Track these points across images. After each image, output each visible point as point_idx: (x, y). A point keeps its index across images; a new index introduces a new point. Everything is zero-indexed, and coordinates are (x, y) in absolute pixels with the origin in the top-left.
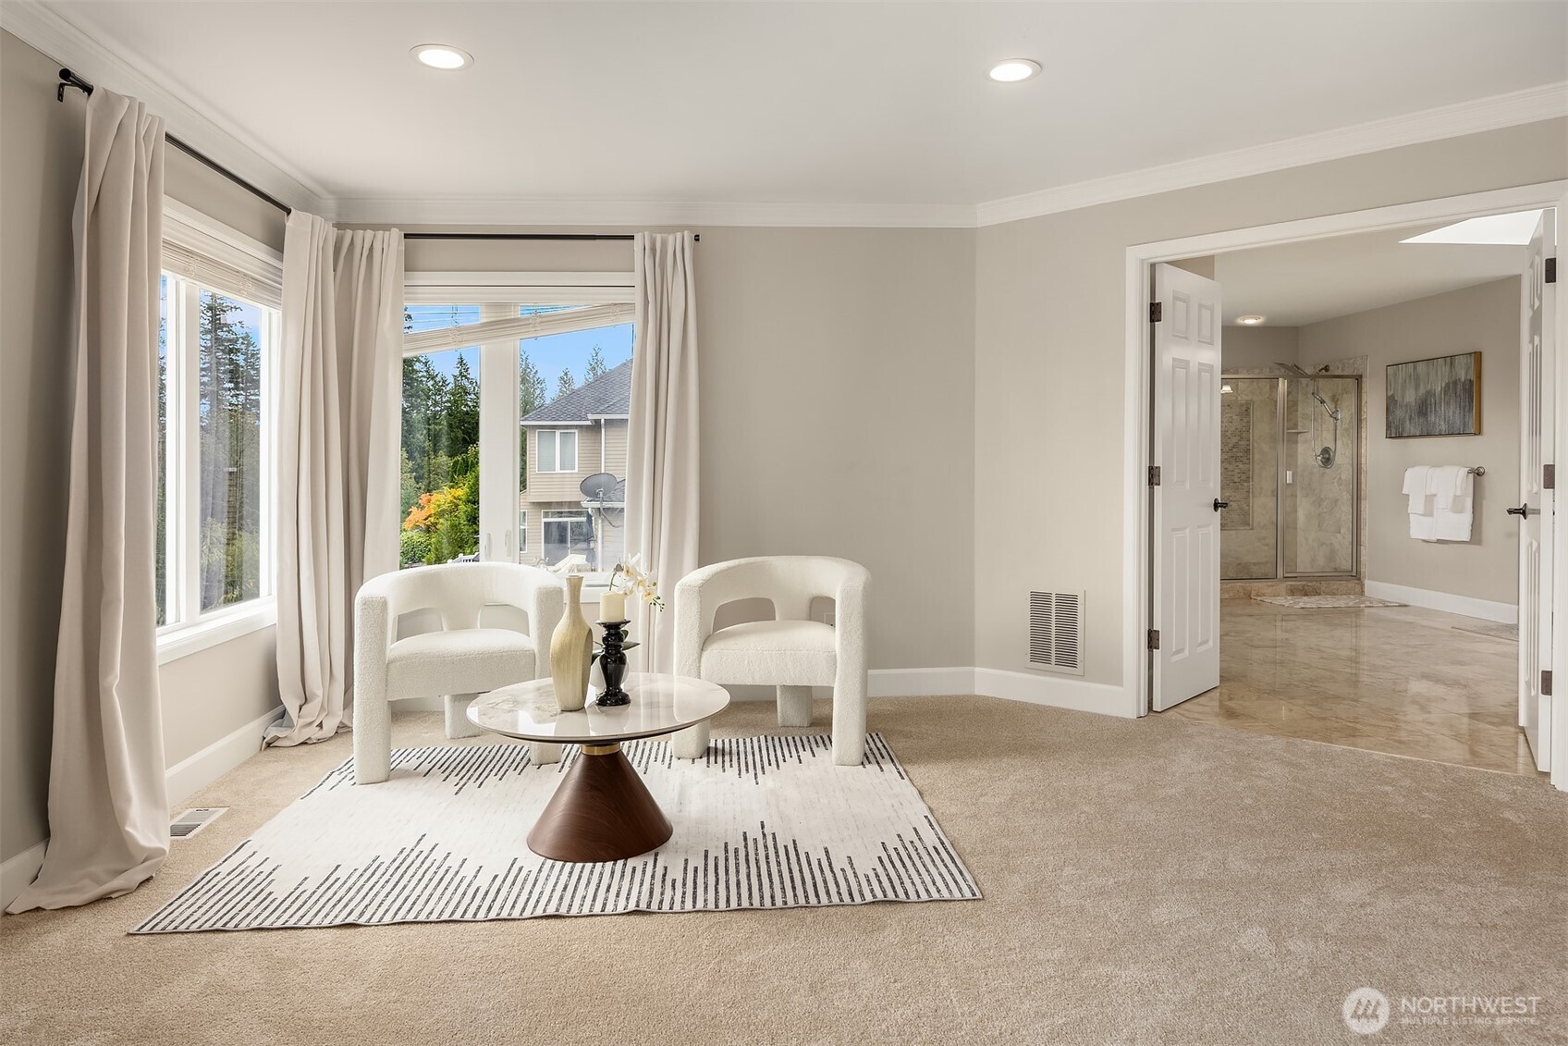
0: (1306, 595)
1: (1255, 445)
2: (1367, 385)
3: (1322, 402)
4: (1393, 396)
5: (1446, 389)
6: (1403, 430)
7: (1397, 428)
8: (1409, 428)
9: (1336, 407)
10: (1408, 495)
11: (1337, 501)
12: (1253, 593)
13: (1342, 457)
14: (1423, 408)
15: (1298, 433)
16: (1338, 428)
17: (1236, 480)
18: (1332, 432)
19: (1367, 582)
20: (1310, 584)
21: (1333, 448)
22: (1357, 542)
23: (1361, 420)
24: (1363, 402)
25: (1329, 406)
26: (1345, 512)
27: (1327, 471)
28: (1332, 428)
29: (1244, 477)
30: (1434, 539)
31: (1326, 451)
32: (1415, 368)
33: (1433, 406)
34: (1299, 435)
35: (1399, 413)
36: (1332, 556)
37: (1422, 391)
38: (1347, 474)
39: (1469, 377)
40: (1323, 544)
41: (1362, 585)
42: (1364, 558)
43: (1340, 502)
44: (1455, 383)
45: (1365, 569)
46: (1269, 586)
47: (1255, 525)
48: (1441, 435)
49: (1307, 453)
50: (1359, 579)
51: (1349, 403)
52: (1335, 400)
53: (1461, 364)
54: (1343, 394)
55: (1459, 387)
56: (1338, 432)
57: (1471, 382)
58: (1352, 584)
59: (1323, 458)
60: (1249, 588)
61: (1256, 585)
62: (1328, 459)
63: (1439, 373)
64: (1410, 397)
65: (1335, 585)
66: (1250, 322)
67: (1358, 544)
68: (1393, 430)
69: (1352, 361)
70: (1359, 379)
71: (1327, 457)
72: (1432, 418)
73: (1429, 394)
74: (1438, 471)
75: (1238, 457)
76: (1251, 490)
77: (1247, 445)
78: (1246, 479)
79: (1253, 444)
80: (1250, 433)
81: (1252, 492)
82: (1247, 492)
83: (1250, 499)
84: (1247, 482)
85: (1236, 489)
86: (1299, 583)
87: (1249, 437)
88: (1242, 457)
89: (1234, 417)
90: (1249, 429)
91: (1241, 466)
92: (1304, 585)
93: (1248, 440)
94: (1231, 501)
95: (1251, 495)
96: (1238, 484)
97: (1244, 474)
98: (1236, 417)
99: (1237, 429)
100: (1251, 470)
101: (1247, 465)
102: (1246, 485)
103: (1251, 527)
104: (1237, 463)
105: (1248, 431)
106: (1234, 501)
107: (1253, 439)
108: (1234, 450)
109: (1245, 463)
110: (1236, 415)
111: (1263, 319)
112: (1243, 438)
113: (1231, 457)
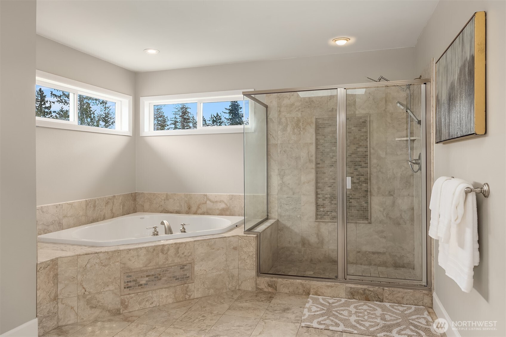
0: (367, 299)
1: (372, 151)
4: (438, 97)
6: (442, 133)
7: (439, 131)
8: (444, 131)
12: (312, 291)
20: (372, 289)
24: (431, 106)
25: (413, 113)
35: (440, 114)
41: (431, 297)
46: (328, 286)
47: (373, 219)
50: (430, 290)
55: (467, 70)
61: (314, 283)
65: (399, 292)
66: (341, 43)
68: (438, 136)
70: (426, 82)
75: (357, 161)
76: (369, 190)
77: (365, 152)
78: (364, 180)
79: (370, 151)
80: (367, 142)
81: (370, 191)
82: (365, 191)
83: (368, 197)
84: (365, 183)
85: (355, 189)
86: (359, 286)
87: (367, 145)
88: (360, 161)
89: (353, 128)
90: (367, 138)
91: (360, 169)
92: (365, 289)
93: (366, 147)
94: (351, 198)
95: (369, 194)
96: (357, 184)
97: (362, 177)
98: (355, 128)
99: (356, 138)
100: (369, 172)
101: (365, 169)
102: (364, 185)
103: (369, 221)
104: (356, 167)
105: (366, 140)
106: (354, 199)
107: (370, 147)
108: (353, 156)
109: (363, 167)
110: (354, 127)
111: (352, 40)
112: (361, 146)
113: (351, 161)
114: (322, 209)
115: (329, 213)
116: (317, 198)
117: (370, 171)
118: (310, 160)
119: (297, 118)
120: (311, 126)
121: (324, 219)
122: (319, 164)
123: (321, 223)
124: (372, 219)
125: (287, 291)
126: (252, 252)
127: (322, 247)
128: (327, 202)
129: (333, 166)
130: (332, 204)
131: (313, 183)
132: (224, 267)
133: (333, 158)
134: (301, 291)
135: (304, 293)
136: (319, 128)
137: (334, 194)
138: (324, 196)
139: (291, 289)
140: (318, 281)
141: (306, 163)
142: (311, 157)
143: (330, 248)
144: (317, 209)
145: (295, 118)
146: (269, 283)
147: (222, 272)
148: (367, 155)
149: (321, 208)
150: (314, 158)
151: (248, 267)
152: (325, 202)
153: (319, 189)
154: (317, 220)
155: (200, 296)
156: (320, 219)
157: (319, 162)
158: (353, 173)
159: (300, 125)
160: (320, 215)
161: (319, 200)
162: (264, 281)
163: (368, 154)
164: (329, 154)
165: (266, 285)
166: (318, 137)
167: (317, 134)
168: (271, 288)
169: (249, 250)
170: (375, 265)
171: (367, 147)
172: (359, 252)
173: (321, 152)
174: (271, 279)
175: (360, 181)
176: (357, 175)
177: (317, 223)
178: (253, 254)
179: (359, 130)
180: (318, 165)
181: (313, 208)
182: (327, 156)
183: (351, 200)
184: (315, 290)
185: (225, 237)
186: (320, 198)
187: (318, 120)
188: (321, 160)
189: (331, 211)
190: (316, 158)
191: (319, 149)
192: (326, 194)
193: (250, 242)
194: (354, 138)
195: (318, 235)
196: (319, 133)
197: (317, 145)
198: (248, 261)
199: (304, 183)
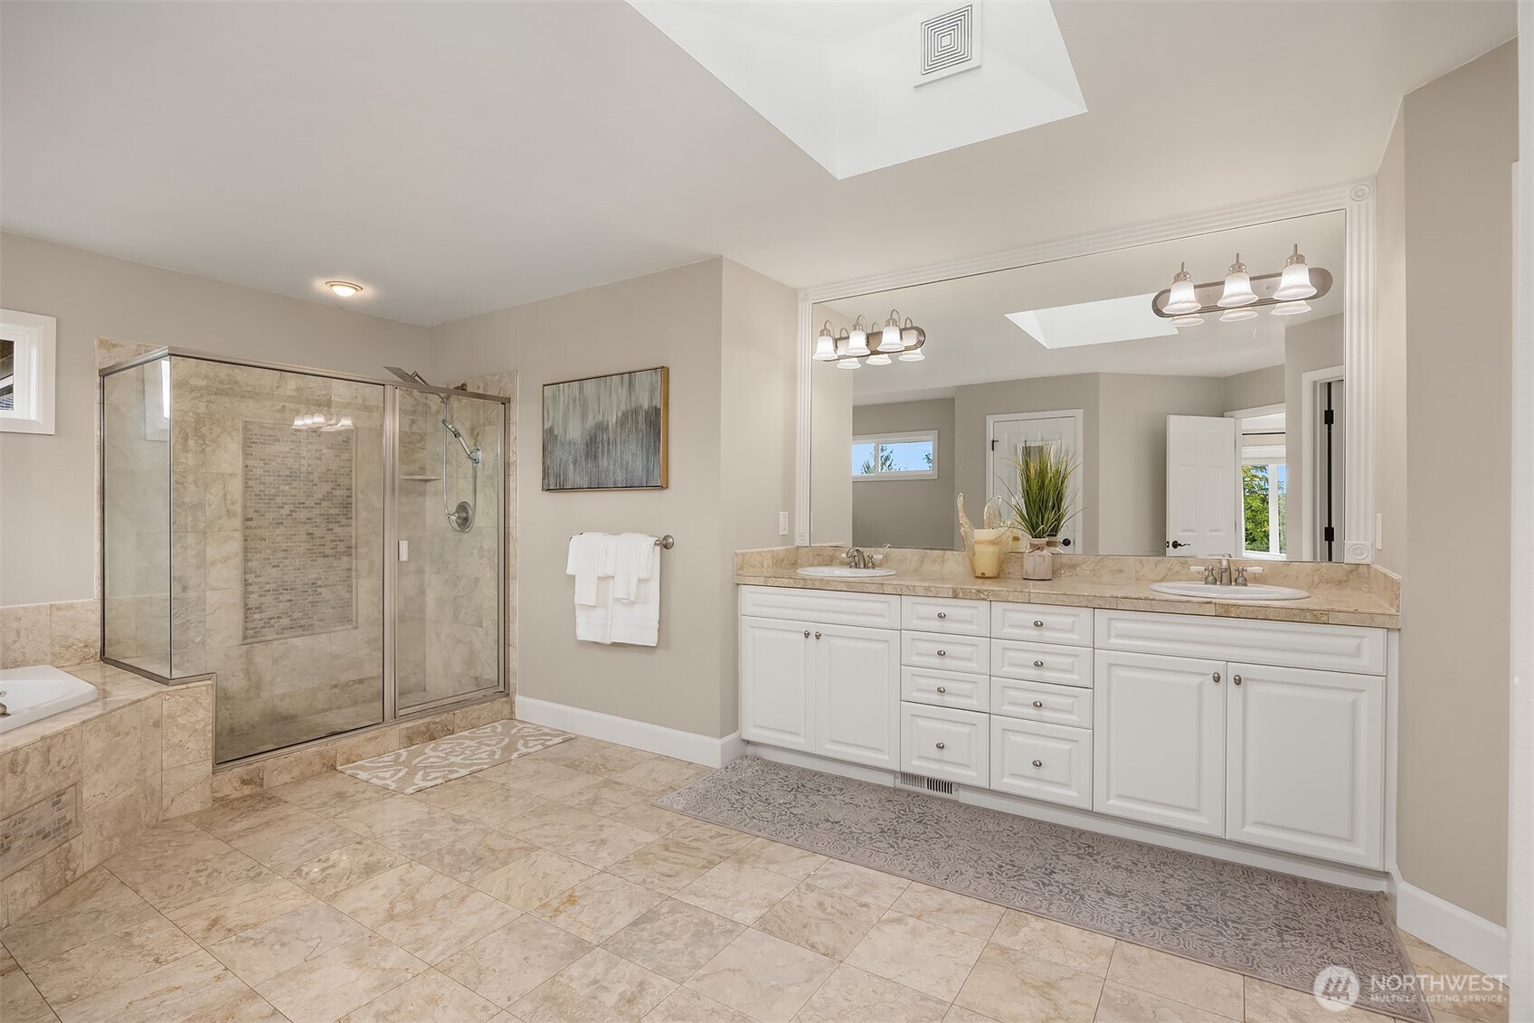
0: (432, 738)
1: (360, 496)
2: (516, 411)
3: (457, 435)
4: (551, 430)
5: (623, 421)
6: (565, 479)
7: (557, 476)
8: (573, 477)
9: (475, 445)
10: (574, 577)
11: (477, 580)
12: (340, 759)
13: (484, 517)
14: (593, 445)
15: (426, 481)
16: (479, 474)
17: (329, 552)
18: (471, 480)
19: (518, 699)
20: (437, 720)
21: (471, 502)
22: (504, 643)
23: (509, 464)
24: (512, 438)
25: (466, 441)
26: (489, 591)
27: (465, 536)
28: (470, 474)
29: (342, 547)
30: (609, 642)
31: (462, 507)
32: (581, 389)
33: (606, 445)
34: (428, 484)
35: (560, 454)
36: (471, 660)
37: (590, 423)
38: (490, 542)
39: (654, 404)
40: (460, 641)
41: (512, 704)
42: (514, 664)
43: (481, 581)
44: (635, 411)
45: (515, 680)
46: (369, 740)
47: (361, 620)
48: (616, 488)
49: (437, 510)
50: (508, 695)
51: (493, 435)
52: (475, 434)
53: (643, 381)
54: (484, 425)
55: (641, 418)
56: (478, 479)
57: (657, 411)
58: (499, 704)
59: (459, 518)
60: (332, 753)
61: (343, 743)
62: (466, 519)
63: (614, 397)
64: (575, 432)
65: (474, 711)
66: (344, 292)
67: (506, 644)
68: (552, 481)
69: (497, 378)
70: (506, 402)
71: (464, 518)
72: (604, 462)
73: (601, 427)
74: (616, 538)
75: (332, 515)
76: (354, 568)
77: (348, 497)
78: (345, 550)
79: (356, 495)
80: (351, 478)
81: (357, 570)
82: (347, 570)
83: (351, 580)
84: (347, 555)
85: (328, 567)
86: (420, 722)
87: (351, 485)
88: (339, 515)
89: (324, 451)
90: (351, 471)
91: (337, 530)
92: (429, 724)
93: (349, 489)
94: (320, 587)
95: (353, 574)
96: (332, 559)
97: (342, 543)
98: (328, 451)
99: (330, 470)
100: (354, 535)
101: (346, 529)
102: (345, 559)
103: (354, 624)
104: (330, 526)
105: (349, 475)
106: (325, 586)
107: (356, 488)
108: (325, 504)
109: (343, 526)
110: (328, 448)
111: (368, 292)
112: (339, 485)
113: (321, 515)
114: (257, 616)
115: (272, 621)
116: (246, 594)
117: (356, 534)
118: (228, 511)
119: (197, 414)
120: (231, 436)
121: (263, 636)
122: (251, 519)
123: (256, 645)
124: (359, 621)
125: (286, 778)
126: (204, 720)
127: (258, 695)
128: (268, 599)
129: (282, 523)
130: (280, 602)
131: (237, 561)
132: (138, 775)
133: (283, 507)
134: (317, 767)
135: (325, 769)
136: (251, 443)
137: (284, 582)
138: (262, 588)
139: (296, 772)
140: (348, 737)
141: (220, 518)
142: (233, 504)
143: (276, 693)
144: (247, 617)
145: (190, 414)
146: (245, 777)
147: (133, 789)
148: (351, 504)
149: (256, 613)
150: (238, 508)
151: (191, 758)
152: (264, 599)
153: (251, 573)
154: (246, 641)
155: (94, 863)
156: (253, 637)
157: (250, 516)
158: (323, 538)
159: (203, 432)
160: (253, 628)
161: (251, 596)
162: (233, 775)
163: (354, 502)
164: (274, 499)
165: (236, 784)
166: (249, 463)
167: (246, 455)
168: (250, 786)
169: (193, 719)
170: (364, 702)
171: (351, 489)
172: (336, 686)
173: (256, 495)
174: (250, 767)
175: (336, 552)
176: (332, 541)
177: (245, 648)
178: (206, 725)
179: (337, 456)
180: (249, 523)
181: (237, 616)
182: (269, 503)
183: (319, 590)
184: (345, 756)
185: (139, 700)
186: (252, 593)
187: (250, 427)
188: (255, 511)
189: (278, 618)
190: (245, 507)
191: (252, 487)
192: (268, 583)
193: (196, 699)
194: (327, 470)
195: (247, 672)
196: (252, 455)
197: (247, 479)
198: (191, 745)
199: (213, 563)
